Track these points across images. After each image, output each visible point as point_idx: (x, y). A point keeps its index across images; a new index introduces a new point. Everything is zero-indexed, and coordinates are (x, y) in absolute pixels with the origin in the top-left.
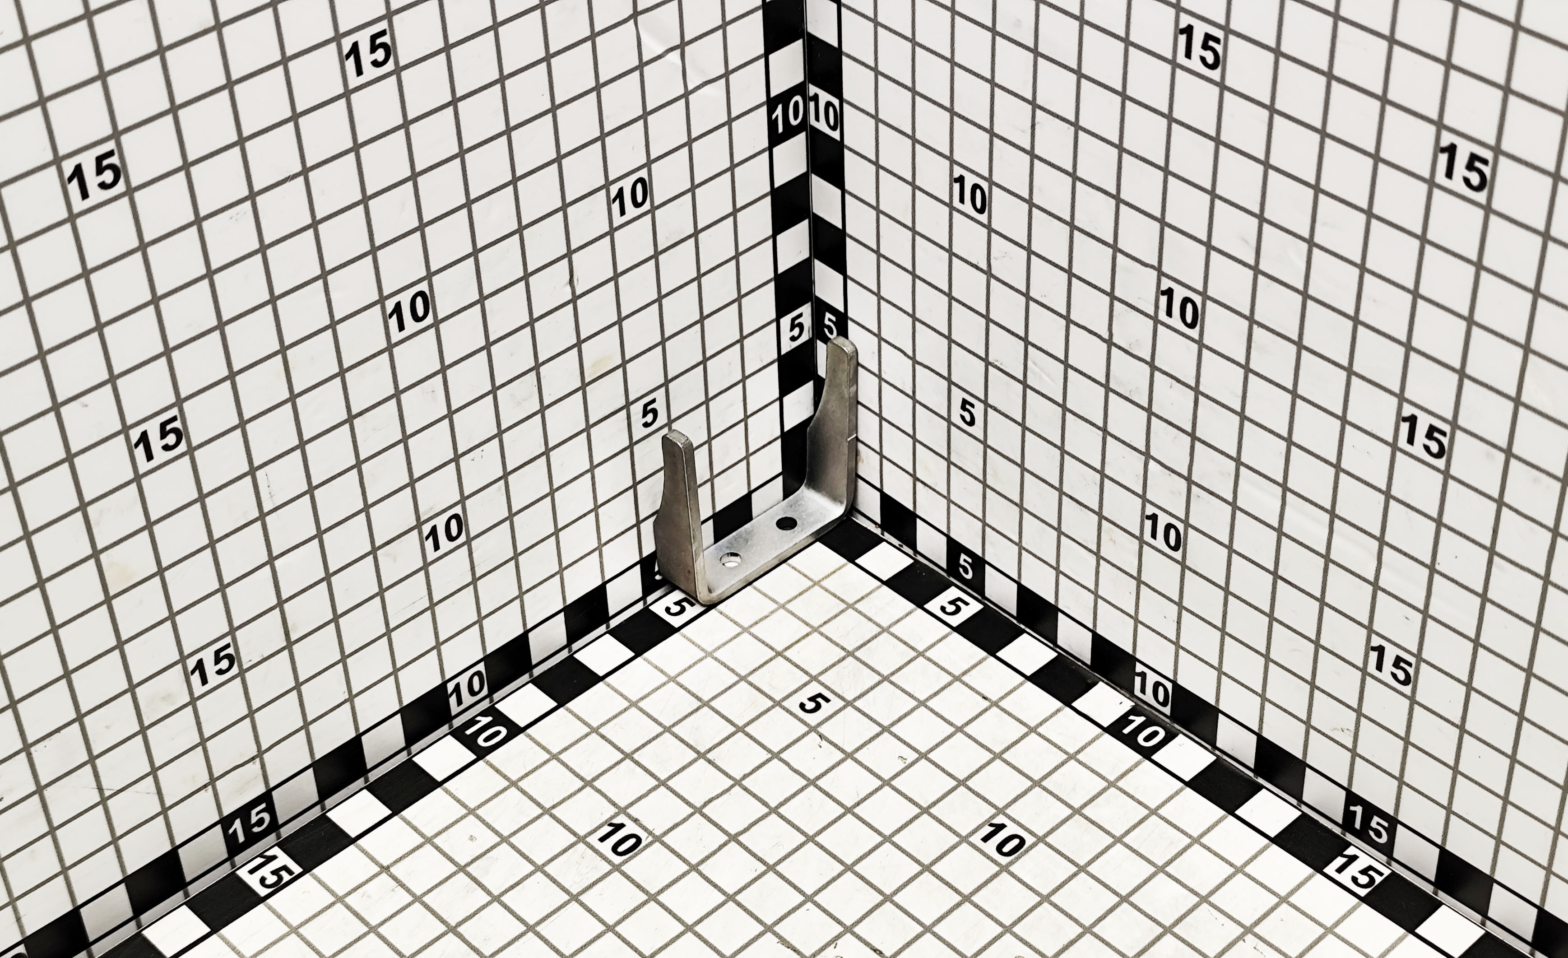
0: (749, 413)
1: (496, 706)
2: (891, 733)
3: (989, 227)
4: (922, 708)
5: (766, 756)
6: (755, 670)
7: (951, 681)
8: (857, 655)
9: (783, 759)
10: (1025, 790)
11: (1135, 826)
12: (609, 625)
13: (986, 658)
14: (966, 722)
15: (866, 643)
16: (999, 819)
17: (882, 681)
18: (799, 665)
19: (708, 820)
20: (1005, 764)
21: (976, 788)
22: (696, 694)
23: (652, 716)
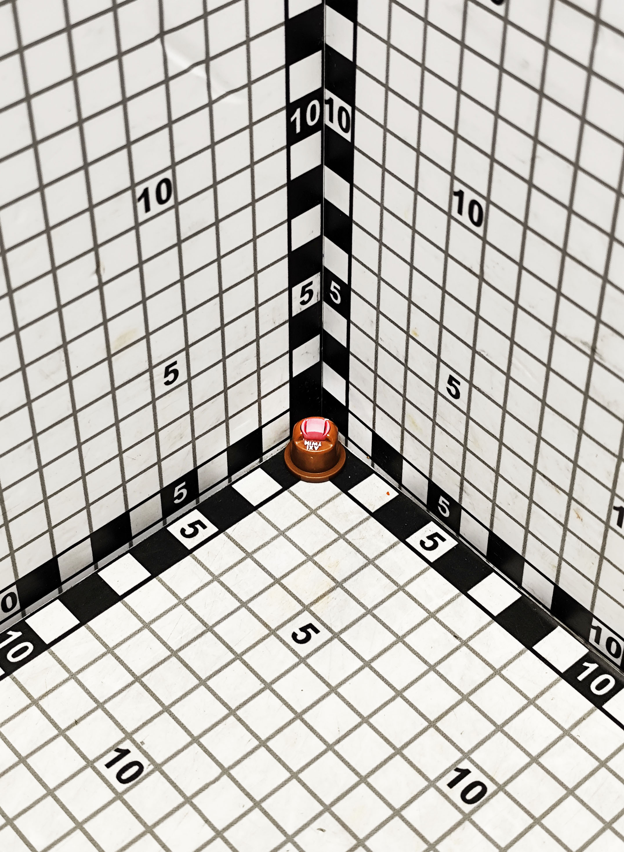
0: (262, 365)
1: (27, 621)
2: (372, 668)
3: (484, 239)
4: (400, 644)
5: (259, 686)
6: (255, 597)
7: (426, 618)
8: (345, 587)
9: (274, 690)
10: (489, 735)
11: (586, 779)
12: (131, 545)
13: (459, 596)
14: (438, 662)
15: (354, 575)
16: (465, 765)
17: (366, 615)
18: (294, 594)
19: (204, 751)
20: (471, 707)
21: (445, 732)
22: (201, 618)
23: (162, 639)
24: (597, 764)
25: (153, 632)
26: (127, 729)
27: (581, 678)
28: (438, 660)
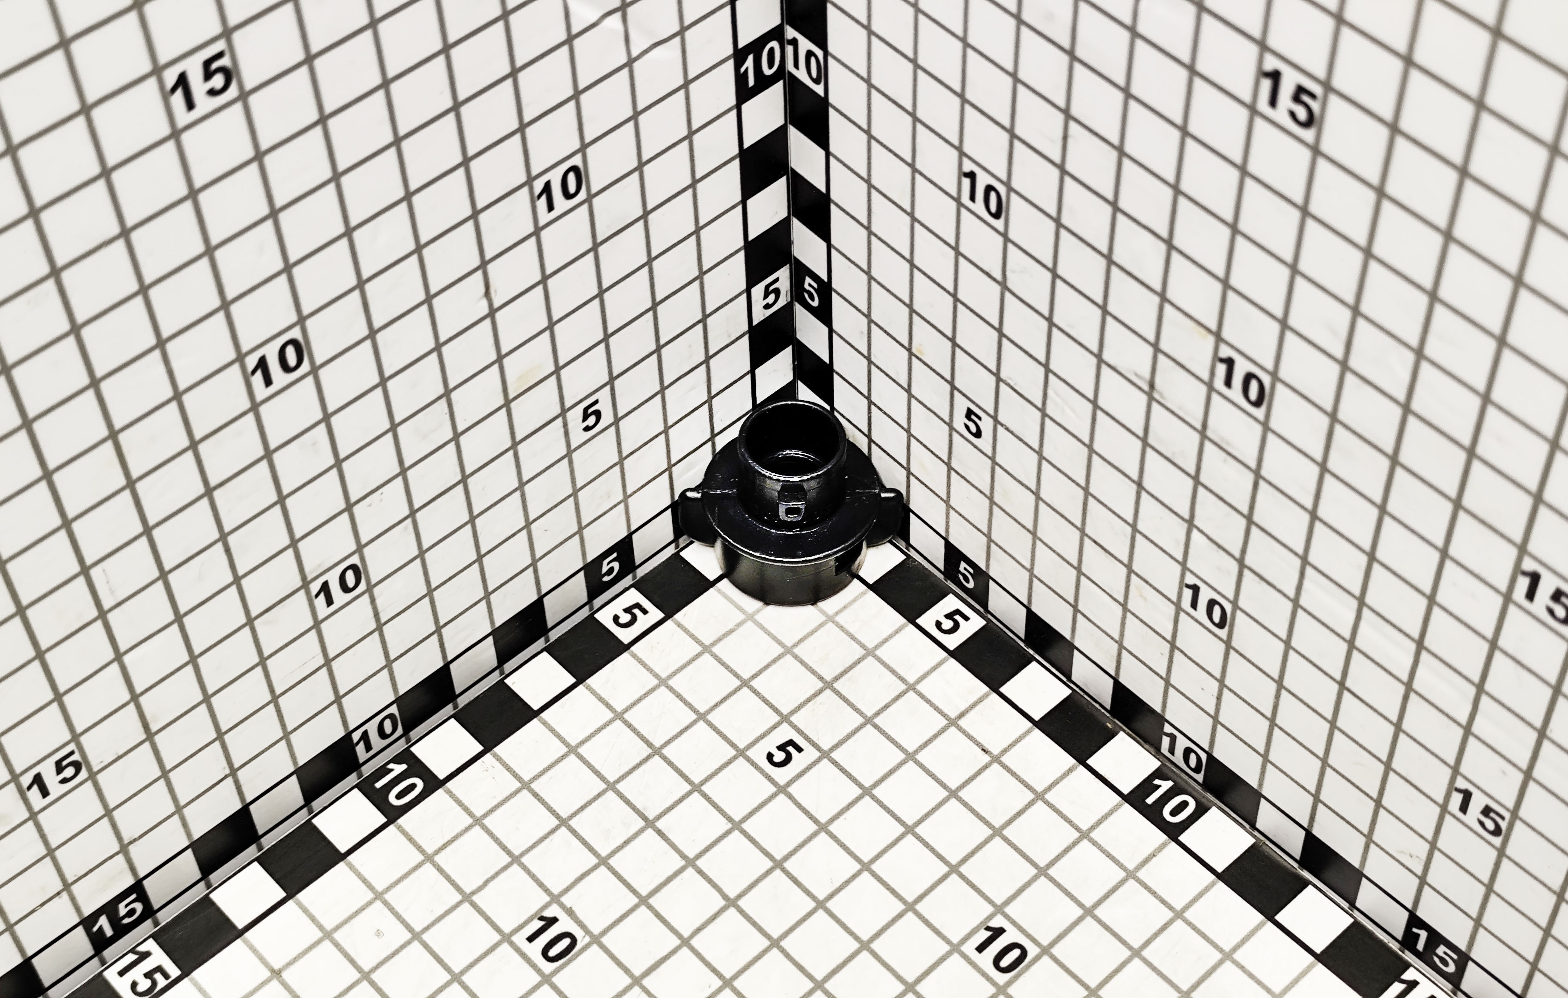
0: (713, 393)
1: (413, 749)
2: (873, 797)
3: (1005, 235)
4: (911, 763)
5: (725, 826)
6: (716, 705)
7: (945, 726)
8: (836, 688)
9: (745, 831)
10: (1028, 881)
11: (1156, 935)
12: (547, 640)
13: (988, 695)
14: (960, 785)
15: (848, 672)
16: (997, 922)
17: (865, 725)
18: (768, 701)
19: (656, 916)
20: (1006, 845)
21: (970, 879)
22: (645, 738)
23: (594, 767)
24: (1170, 915)
25: (581, 758)
26: (552, 890)
27: (1150, 800)
28: (961, 783)
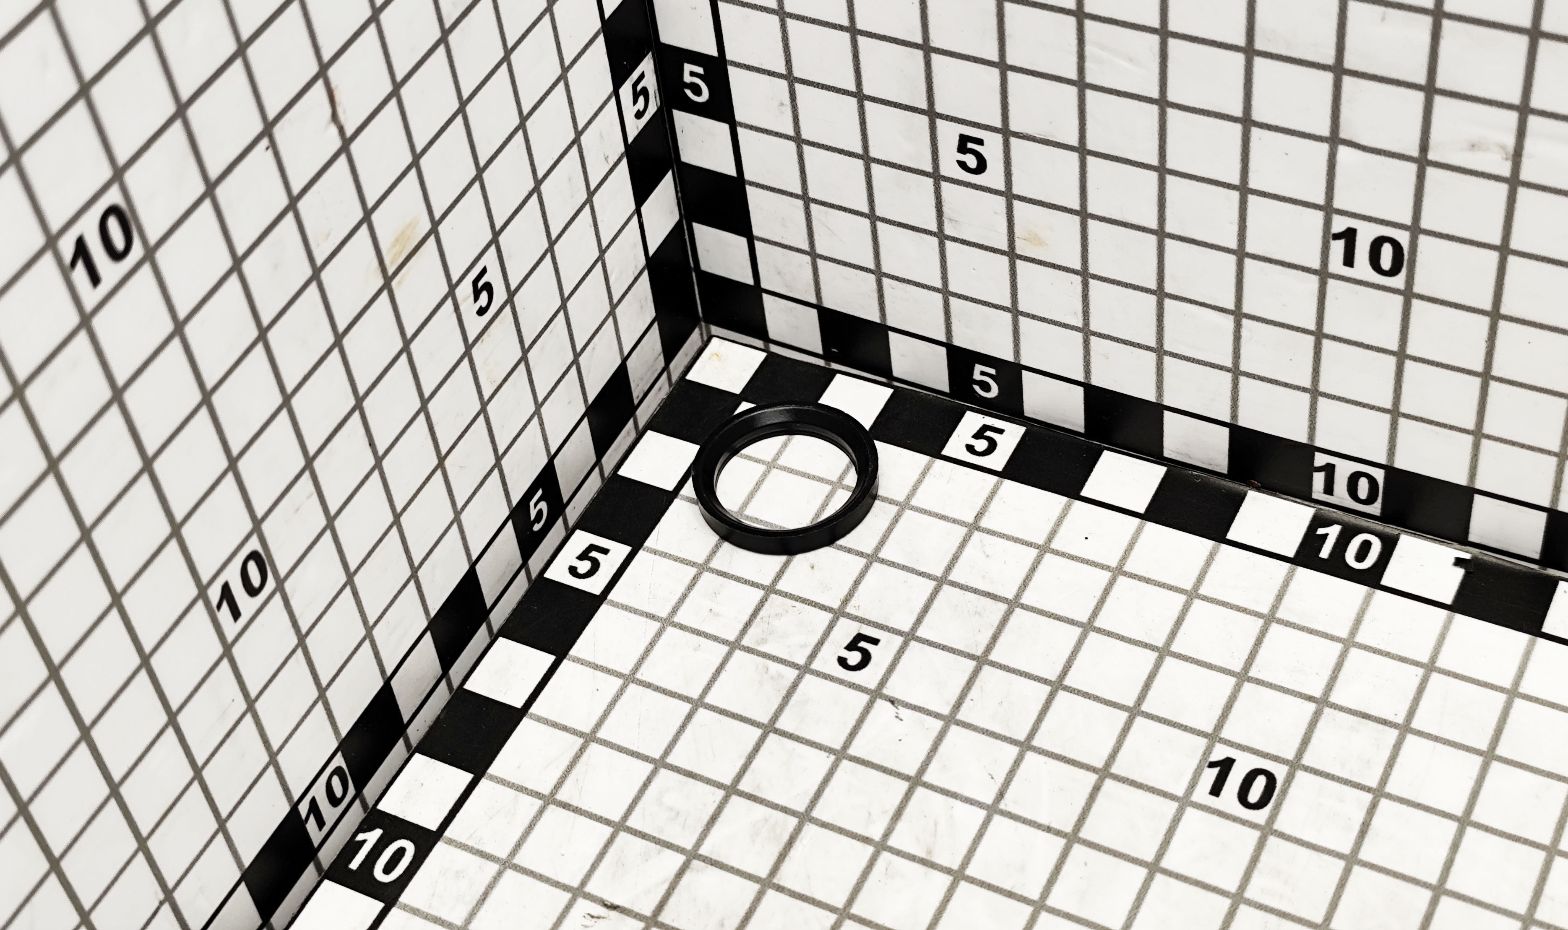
1: (379, 808)
2: (993, 664)
4: (1018, 611)
5: (827, 760)
6: (746, 627)
7: (1038, 556)
8: (885, 558)
9: (854, 758)
10: (1232, 693)
12: (493, 625)
13: (1070, 505)
14: (1092, 614)
15: (889, 535)
16: (1220, 753)
17: (940, 587)
18: (808, 600)
19: (790, 896)
20: (1181, 661)
21: (1161, 715)
22: (676, 693)
23: (627, 749)
24: (1420, 672)
25: (606, 744)
26: (641, 912)
27: (1323, 555)
28: (1091, 612)
